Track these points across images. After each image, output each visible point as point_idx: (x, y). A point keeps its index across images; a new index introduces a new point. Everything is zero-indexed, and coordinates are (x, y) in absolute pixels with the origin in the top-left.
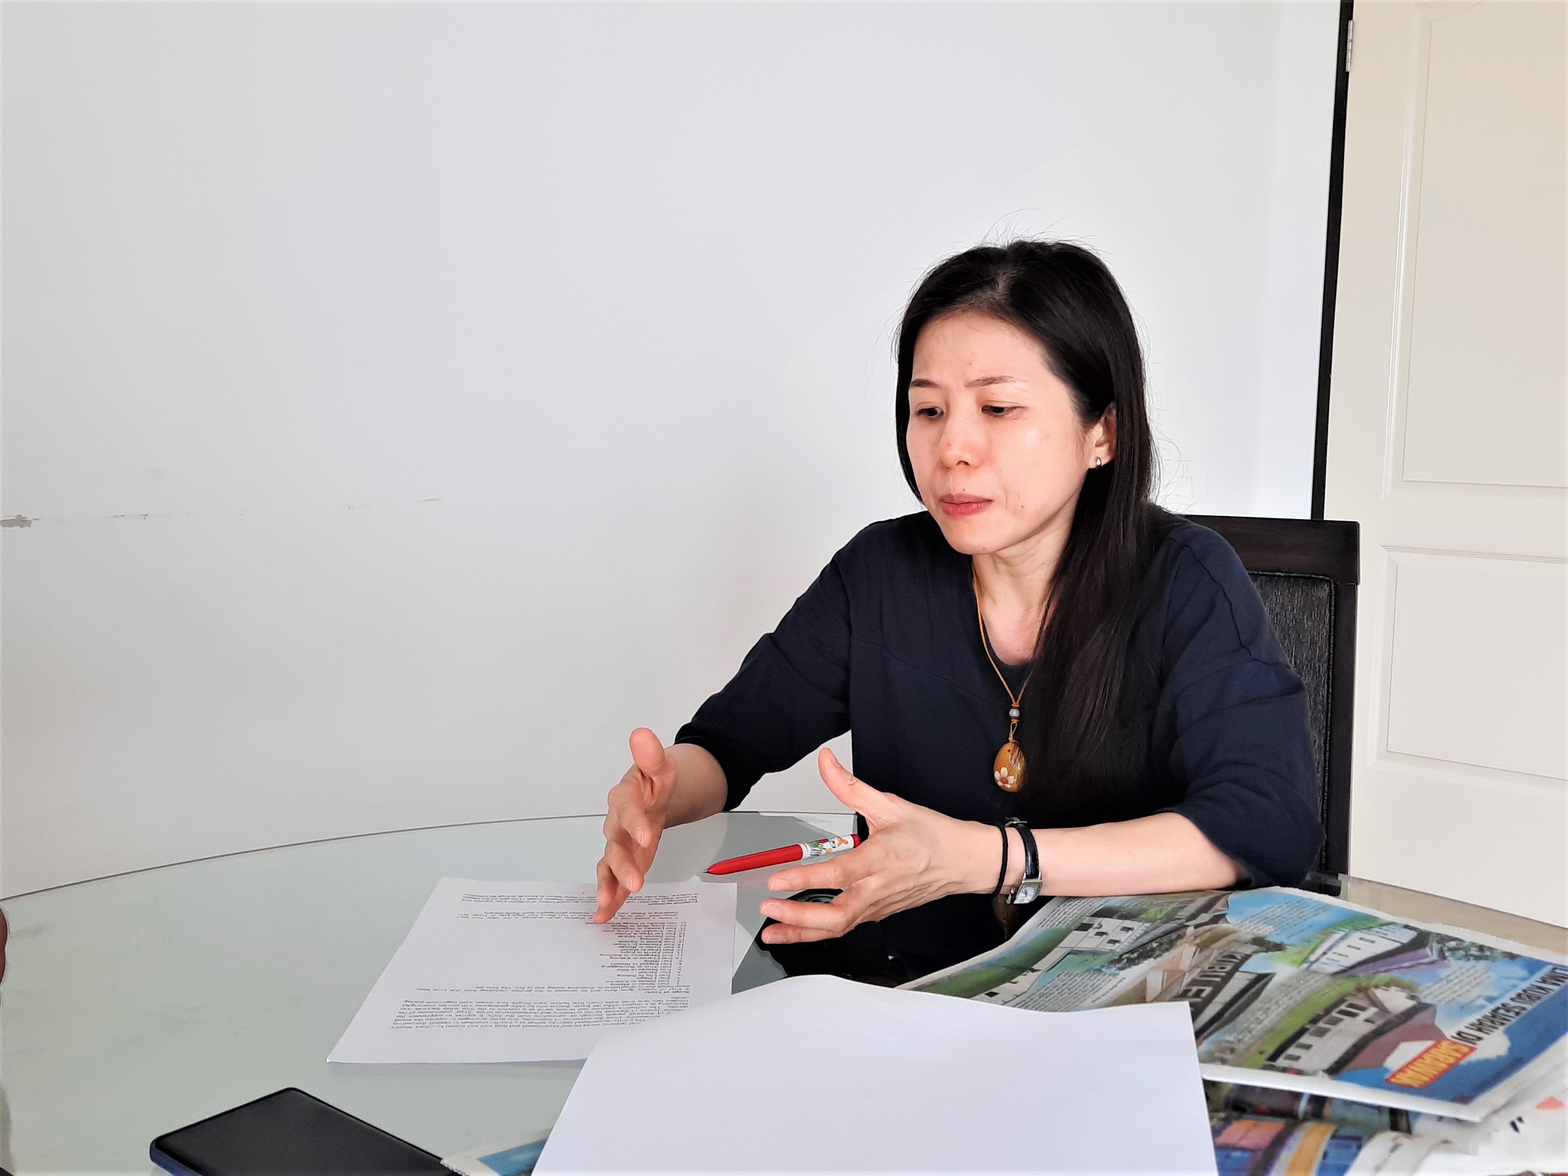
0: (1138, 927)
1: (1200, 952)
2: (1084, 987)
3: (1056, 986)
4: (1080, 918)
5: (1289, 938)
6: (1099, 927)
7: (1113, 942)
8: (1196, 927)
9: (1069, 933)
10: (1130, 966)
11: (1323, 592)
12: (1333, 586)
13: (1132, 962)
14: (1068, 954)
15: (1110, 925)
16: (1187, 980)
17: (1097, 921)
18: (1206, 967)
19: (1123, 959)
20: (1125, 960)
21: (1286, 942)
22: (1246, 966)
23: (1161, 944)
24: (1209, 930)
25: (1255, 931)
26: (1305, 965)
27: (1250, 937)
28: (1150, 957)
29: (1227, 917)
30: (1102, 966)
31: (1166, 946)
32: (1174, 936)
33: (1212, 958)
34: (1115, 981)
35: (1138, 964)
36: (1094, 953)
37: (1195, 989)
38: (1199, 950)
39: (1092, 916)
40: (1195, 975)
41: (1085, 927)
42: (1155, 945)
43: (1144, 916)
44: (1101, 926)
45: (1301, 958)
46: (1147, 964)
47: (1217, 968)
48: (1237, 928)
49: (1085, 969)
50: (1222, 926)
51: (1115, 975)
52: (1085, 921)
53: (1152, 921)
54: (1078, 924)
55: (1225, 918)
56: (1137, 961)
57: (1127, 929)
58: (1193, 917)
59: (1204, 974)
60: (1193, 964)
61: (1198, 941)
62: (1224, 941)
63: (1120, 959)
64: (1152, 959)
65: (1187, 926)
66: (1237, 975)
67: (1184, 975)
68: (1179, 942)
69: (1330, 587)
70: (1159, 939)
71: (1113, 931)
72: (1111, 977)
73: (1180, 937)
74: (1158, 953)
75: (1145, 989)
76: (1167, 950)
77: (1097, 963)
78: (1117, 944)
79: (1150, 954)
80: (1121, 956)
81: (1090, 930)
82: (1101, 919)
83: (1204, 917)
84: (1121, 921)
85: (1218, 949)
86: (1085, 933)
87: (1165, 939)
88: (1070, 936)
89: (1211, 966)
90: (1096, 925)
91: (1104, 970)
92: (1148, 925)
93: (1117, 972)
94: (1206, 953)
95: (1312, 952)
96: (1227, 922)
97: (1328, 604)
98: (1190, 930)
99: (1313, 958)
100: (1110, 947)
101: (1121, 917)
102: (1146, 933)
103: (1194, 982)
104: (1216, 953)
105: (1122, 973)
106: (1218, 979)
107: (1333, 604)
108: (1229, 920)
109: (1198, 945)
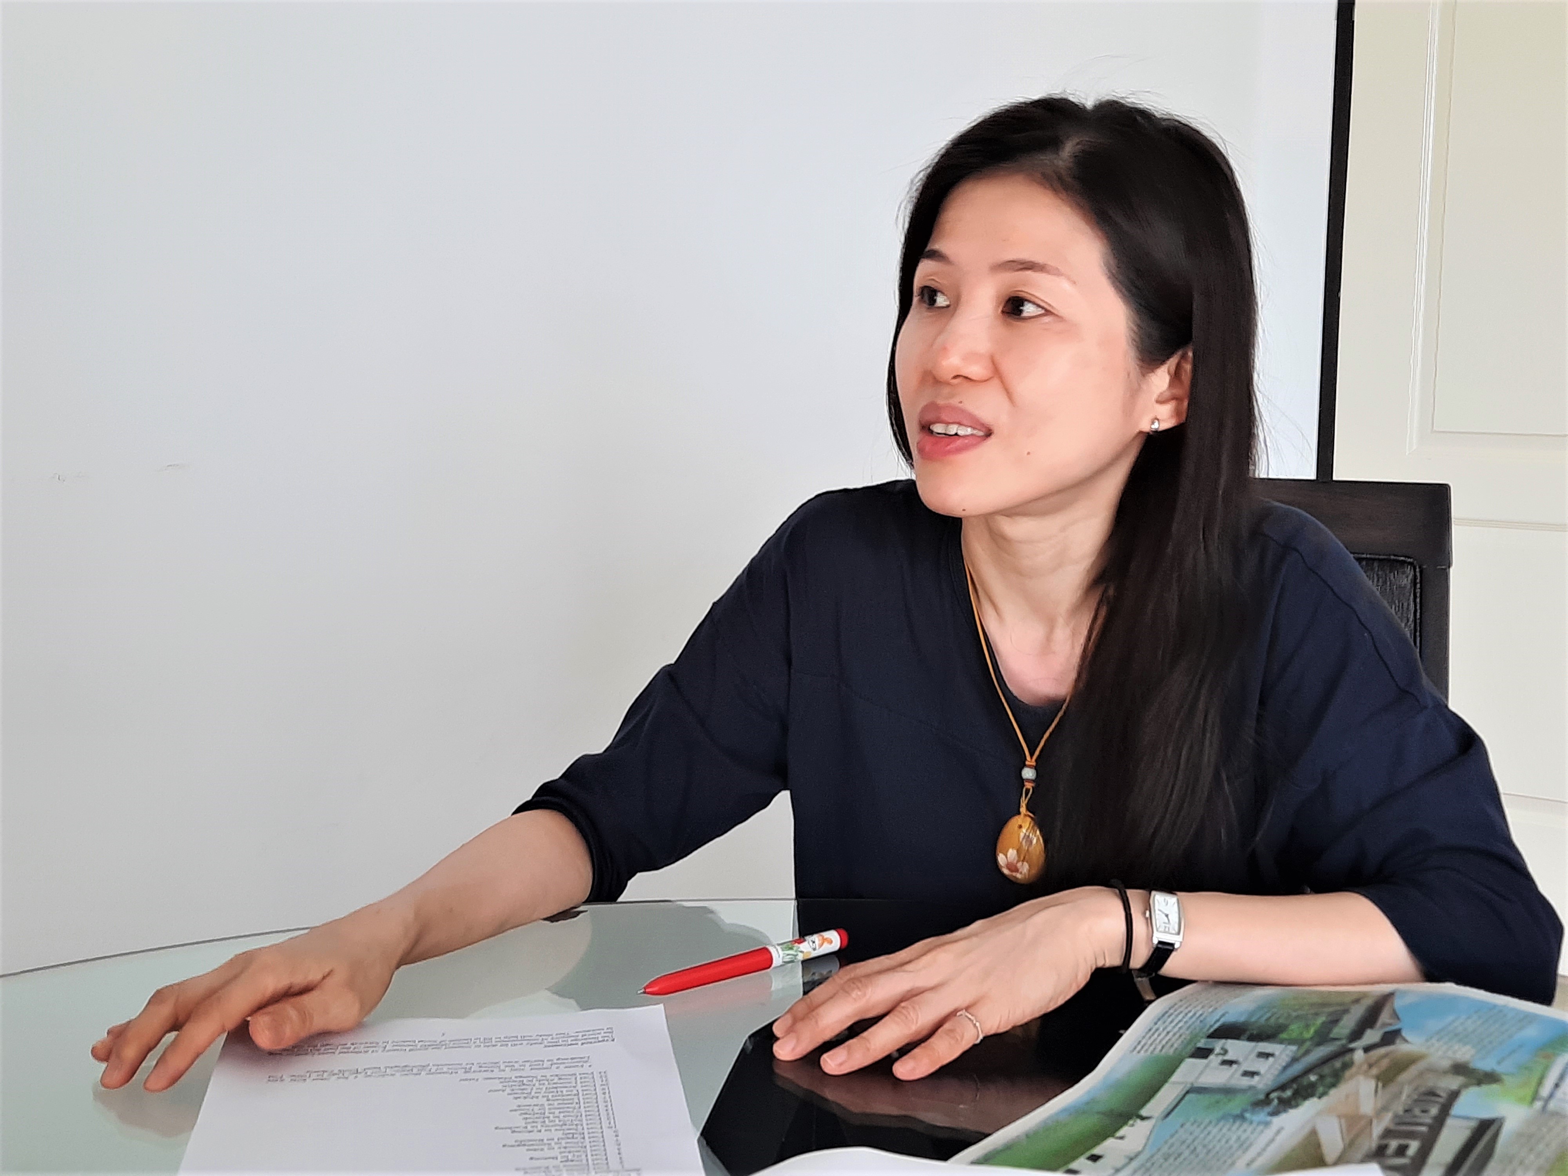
0: (1282, 1052)
1: (1384, 1086)
2: (1227, 1142)
3: (1184, 1142)
4: (1191, 1041)
5: (1499, 1063)
6: (1222, 1052)
7: (1252, 1074)
8: (1367, 1049)
9: (1181, 1061)
10: (1285, 1111)
11: (1405, 579)
12: (1418, 570)
13: (1286, 1104)
14: (1188, 1092)
15: (1236, 1048)
16: (1377, 1130)
17: (1218, 1045)
18: (1399, 1108)
19: (1273, 1100)
20: (1276, 1102)
21: (1499, 1069)
22: (1458, 1109)
23: (1322, 1077)
24: (1386, 1055)
25: (1450, 1054)
26: (1538, 1104)
27: (1446, 1064)
28: (1312, 1095)
29: (1404, 1033)
30: (1245, 1110)
31: (1329, 1080)
32: (1338, 1064)
33: (1404, 1097)
34: (1269, 1133)
35: (1297, 1106)
36: (1228, 1091)
37: (1394, 1144)
38: (1380, 1085)
39: (1210, 1036)
40: (1386, 1121)
41: (1203, 1053)
42: (1313, 1078)
43: (1284, 1036)
44: (1225, 1052)
45: (1528, 1092)
46: (1309, 1108)
47: (1417, 1111)
48: (1423, 1050)
49: (1221, 1114)
50: (1401, 1048)
51: (1267, 1124)
52: (1200, 1045)
53: (1299, 1042)
54: (1190, 1049)
55: (1402, 1036)
56: (1293, 1103)
57: (1266, 1055)
58: (1356, 1034)
59: (1399, 1121)
60: (1379, 1105)
61: (1375, 1071)
62: (1413, 1071)
63: (1266, 1101)
64: (1314, 1100)
65: (1352, 1050)
66: (1450, 1122)
67: (1371, 1122)
68: (1348, 1073)
69: (1415, 571)
70: (1318, 1070)
71: (1246, 1058)
72: (1261, 1127)
73: (1347, 1066)
74: (1321, 1089)
75: (1318, 1146)
76: (1334, 1085)
77: (1235, 1105)
78: (1256, 1078)
79: (1309, 1091)
80: (1268, 1095)
81: (1212, 1057)
82: (1223, 1041)
83: (1372, 1036)
84: (1253, 1044)
85: (1410, 1082)
86: (1204, 1062)
87: (1326, 1070)
88: (1183, 1066)
89: (1407, 1108)
90: (1217, 1050)
91: (1248, 1115)
92: (1294, 1048)
93: (1269, 1118)
94: (1393, 1088)
95: (1540, 1083)
96: (1406, 1041)
97: (1412, 595)
98: (1359, 1056)
99: (1545, 1091)
100: (1246, 1082)
101: (1252, 1038)
102: (1294, 1060)
103: (1388, 1133)
104: (1407, 1091)
105: (1278, 1121)
106: (1424, 1129)
107: (1418, 595)
108: (1408, 1038)
109: (1378, 1078)
